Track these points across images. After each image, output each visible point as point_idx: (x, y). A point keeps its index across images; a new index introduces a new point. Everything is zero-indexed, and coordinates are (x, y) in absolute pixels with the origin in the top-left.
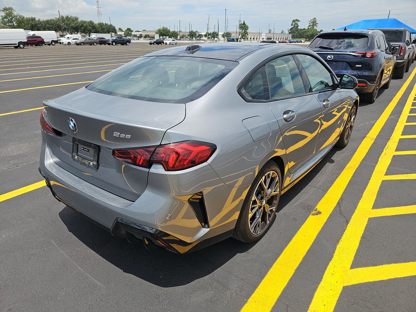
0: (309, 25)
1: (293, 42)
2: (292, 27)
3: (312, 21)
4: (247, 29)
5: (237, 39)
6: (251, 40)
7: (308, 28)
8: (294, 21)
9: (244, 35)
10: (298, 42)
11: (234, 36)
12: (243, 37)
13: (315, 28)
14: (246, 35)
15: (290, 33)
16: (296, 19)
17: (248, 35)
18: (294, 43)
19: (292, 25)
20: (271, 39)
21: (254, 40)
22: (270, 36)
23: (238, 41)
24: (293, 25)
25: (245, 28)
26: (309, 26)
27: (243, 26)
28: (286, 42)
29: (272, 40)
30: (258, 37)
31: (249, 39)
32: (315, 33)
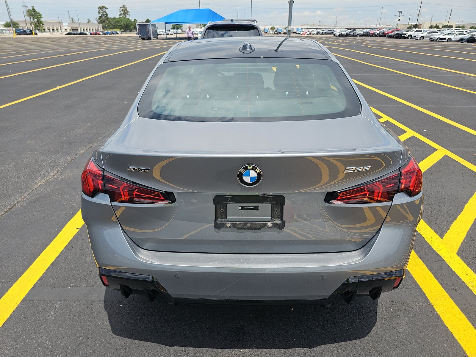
0: (120, 13)
1: (108, 34)
2: (100, 15)
3: (122, 9)
4: (41, 18)
5: (31, 31)
6: (50, 32)
7: (120, 17)
8: (101, 9)
9: (39, 25)
10: (114, 34)
11: (23, 26)
12: (38, 28)
13: (128, 17)
14: (41, 24)
15: (99, 23)
16: (103, 6)
17: (43, 24)
18: (110, 34)
19: (99, 13)
20: (77, 30)
21: (54, 32)
22: (75, 26)
23: (32, 34)
24: (101, 14)
25: (37, 16)
26: (120, 15)
27: (33, 13)
28: (99, 34)
29: (79, 31)
30: (59, 28)
31: (47, 30)
32: (129, 23)
